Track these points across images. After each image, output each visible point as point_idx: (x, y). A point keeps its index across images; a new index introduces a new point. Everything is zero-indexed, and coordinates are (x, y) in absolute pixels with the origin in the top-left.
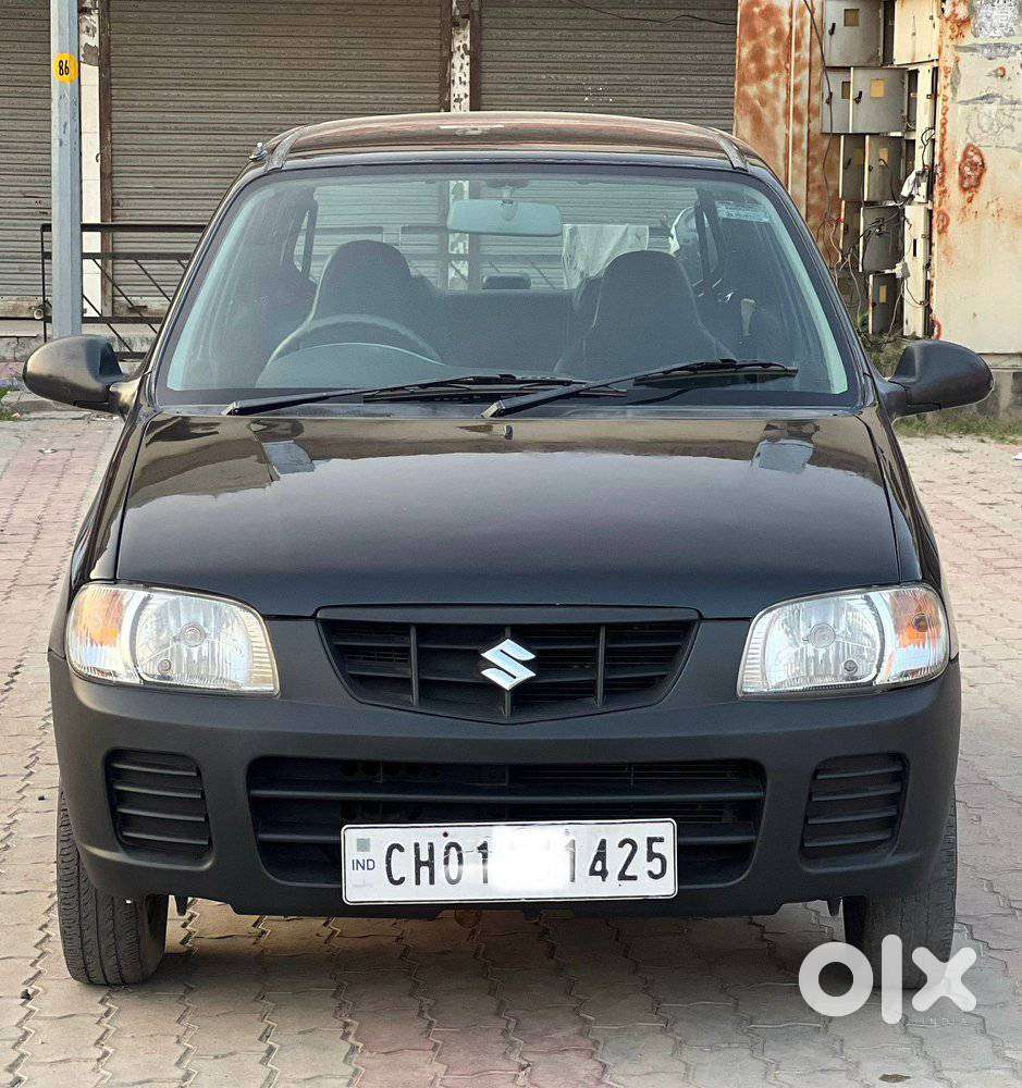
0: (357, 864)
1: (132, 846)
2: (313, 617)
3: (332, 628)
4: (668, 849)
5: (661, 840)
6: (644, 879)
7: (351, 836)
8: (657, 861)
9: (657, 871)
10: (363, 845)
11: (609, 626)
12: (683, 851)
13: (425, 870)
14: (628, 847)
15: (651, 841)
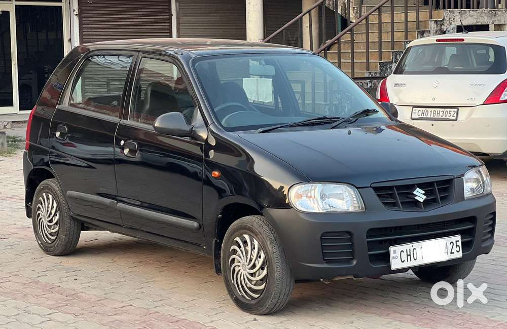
0: (394, 258)
1: (328, 262)
2: (371, 187)
3: (376, 189)
4: (459, 244)
5: (458, 241)
6: (456, 252)
7: (392, 249)
8: (458, 247)
9: (458, 250)
10: (395, 252)
11: (437, 182)
12: (463, 243)
13: (409, 257)
14: (452, 244)
15: (457, 241)
